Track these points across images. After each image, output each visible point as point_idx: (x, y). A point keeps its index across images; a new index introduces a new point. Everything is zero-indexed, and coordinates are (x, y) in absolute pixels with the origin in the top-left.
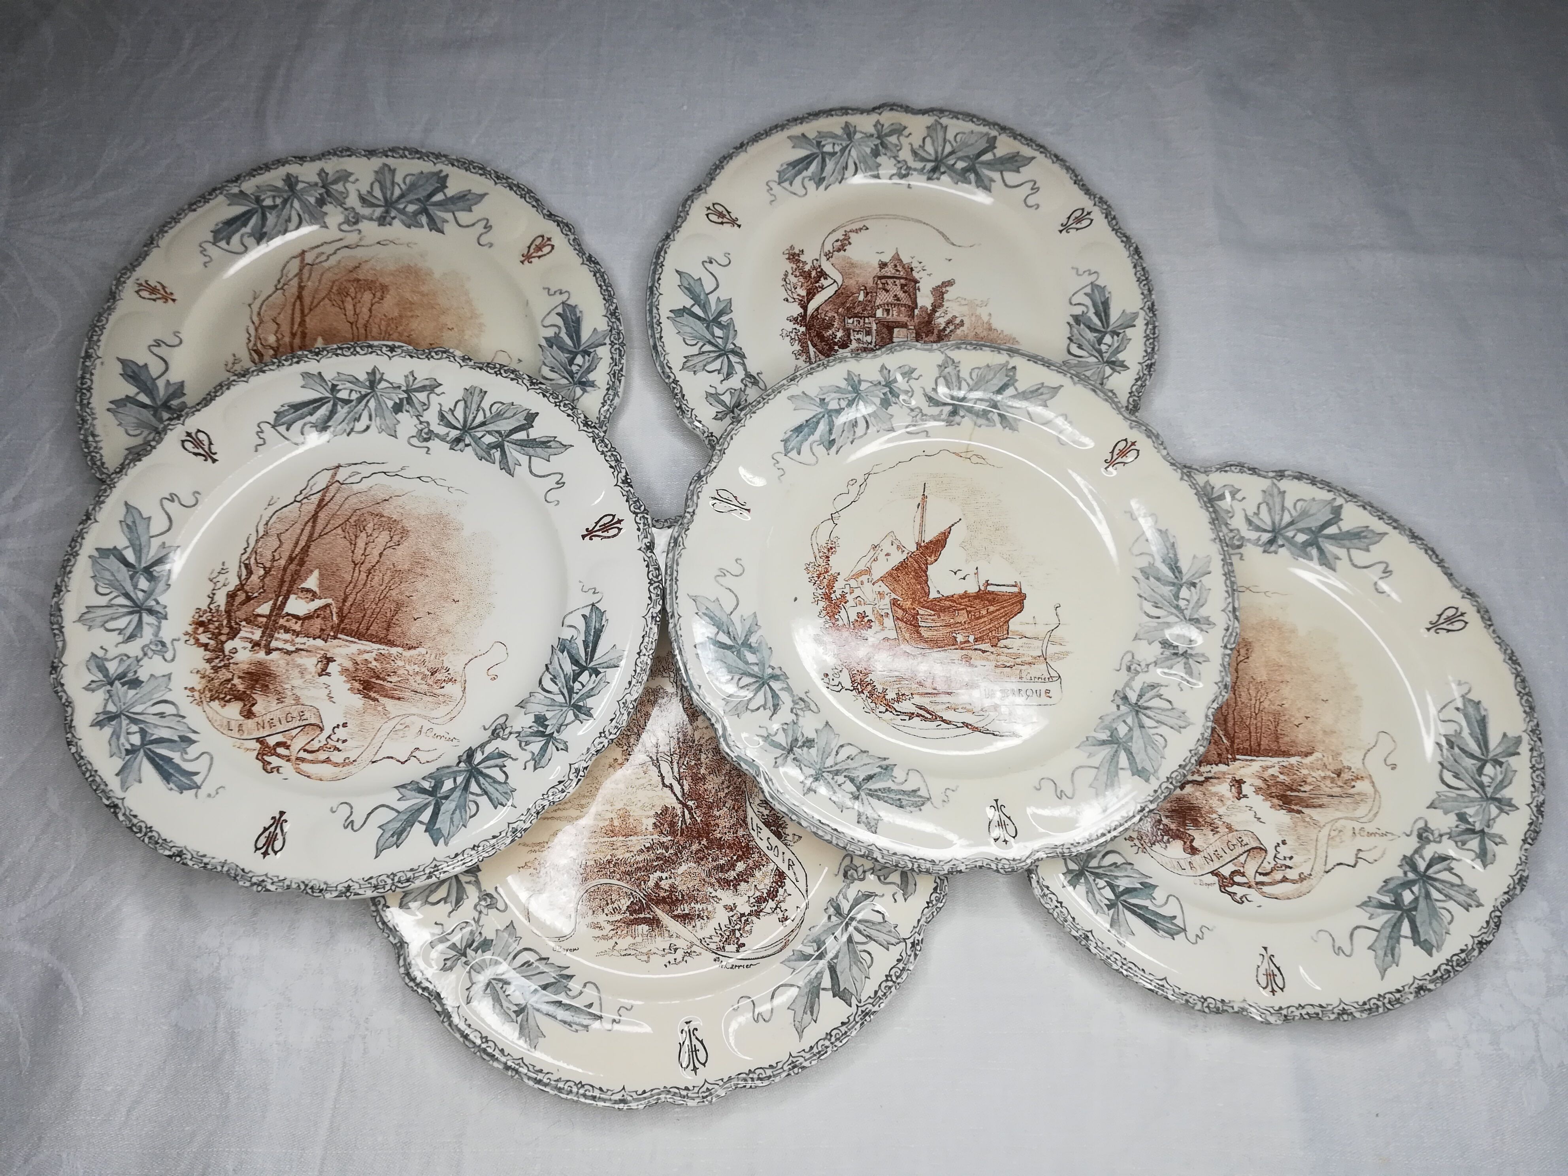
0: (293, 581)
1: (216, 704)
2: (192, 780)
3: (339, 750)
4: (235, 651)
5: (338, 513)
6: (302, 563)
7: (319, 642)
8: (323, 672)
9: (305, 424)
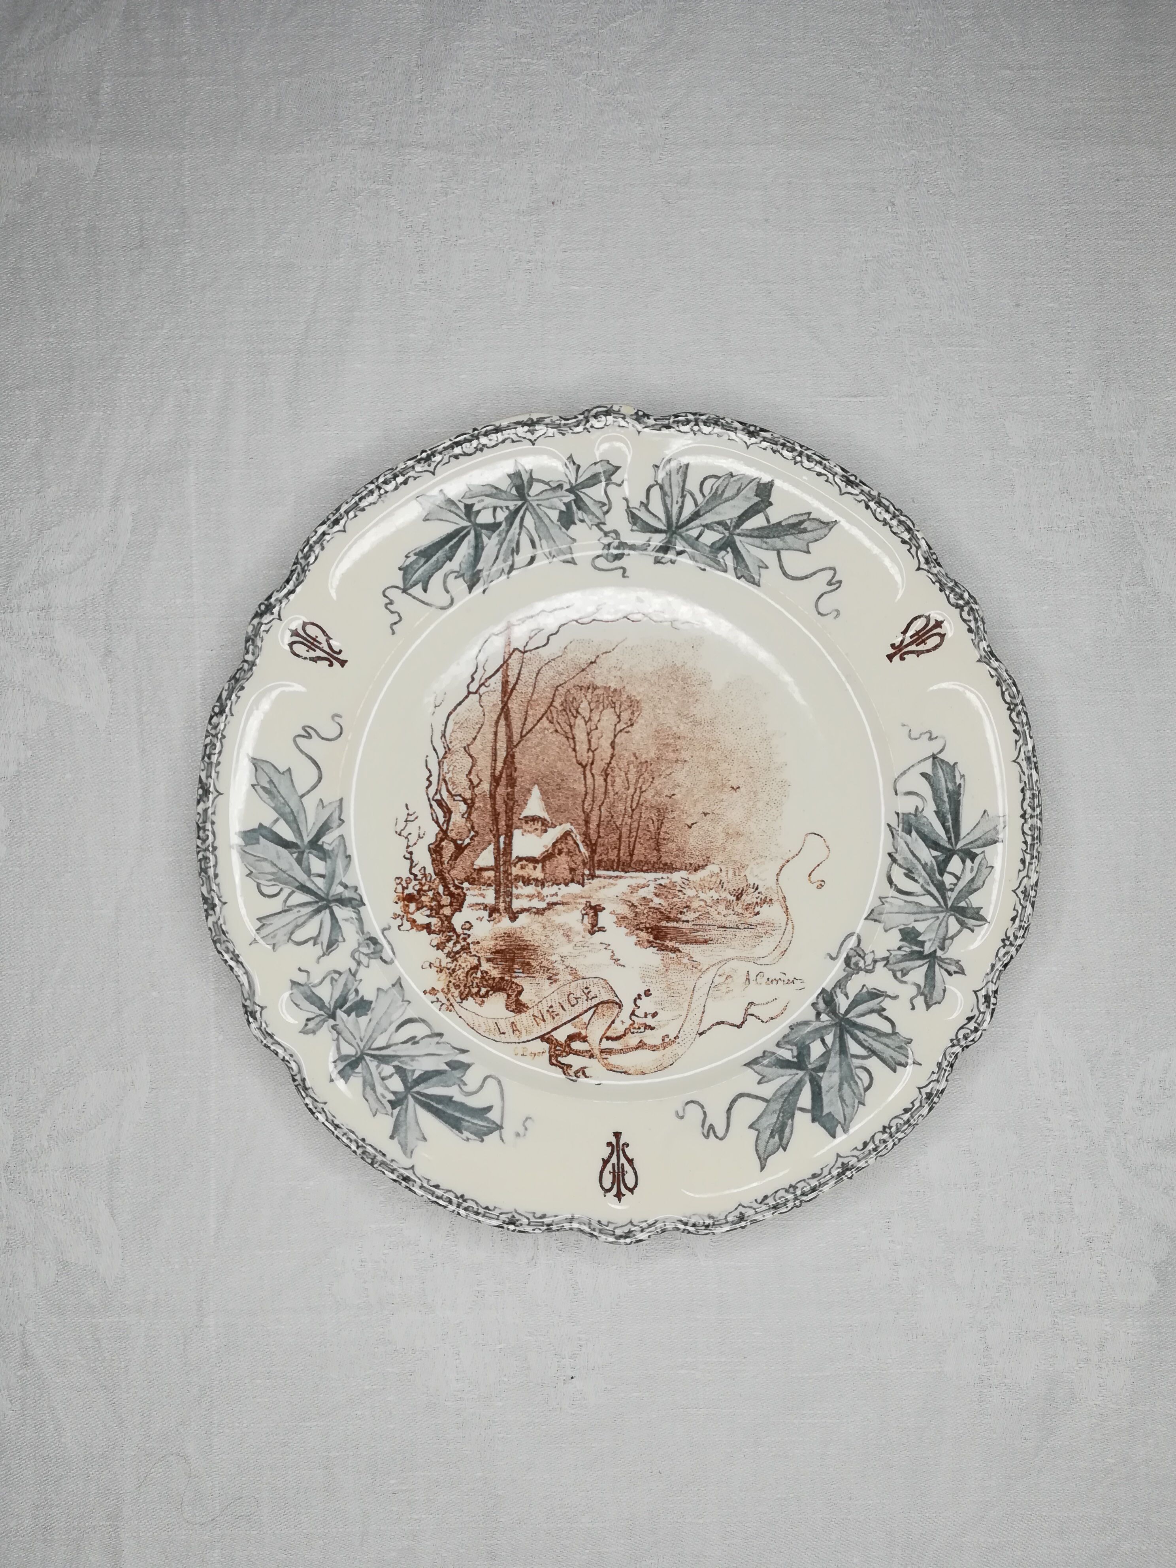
0: (510, 811)
1: (470, 1003)
2: (487, 1120)
3: (652, 1028)
4: (468, 926)
5: (535, 697)
6: (512, 782)
7: (574, 888)
8: (595, 928)
9: (446, 576)
